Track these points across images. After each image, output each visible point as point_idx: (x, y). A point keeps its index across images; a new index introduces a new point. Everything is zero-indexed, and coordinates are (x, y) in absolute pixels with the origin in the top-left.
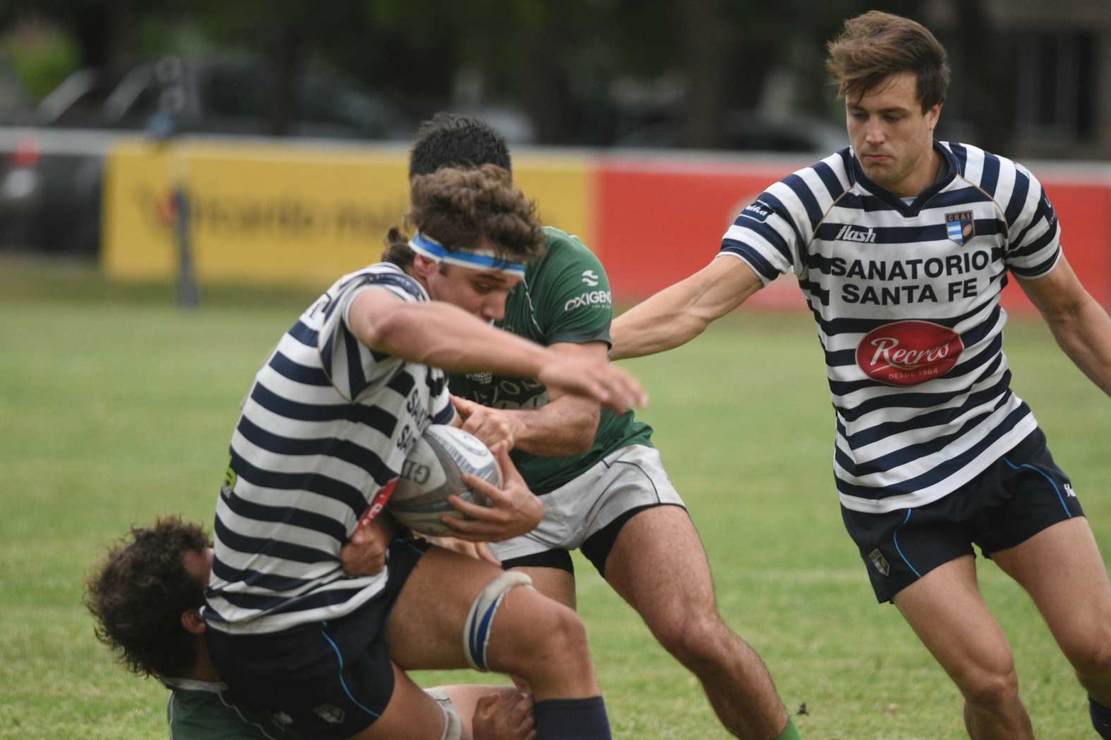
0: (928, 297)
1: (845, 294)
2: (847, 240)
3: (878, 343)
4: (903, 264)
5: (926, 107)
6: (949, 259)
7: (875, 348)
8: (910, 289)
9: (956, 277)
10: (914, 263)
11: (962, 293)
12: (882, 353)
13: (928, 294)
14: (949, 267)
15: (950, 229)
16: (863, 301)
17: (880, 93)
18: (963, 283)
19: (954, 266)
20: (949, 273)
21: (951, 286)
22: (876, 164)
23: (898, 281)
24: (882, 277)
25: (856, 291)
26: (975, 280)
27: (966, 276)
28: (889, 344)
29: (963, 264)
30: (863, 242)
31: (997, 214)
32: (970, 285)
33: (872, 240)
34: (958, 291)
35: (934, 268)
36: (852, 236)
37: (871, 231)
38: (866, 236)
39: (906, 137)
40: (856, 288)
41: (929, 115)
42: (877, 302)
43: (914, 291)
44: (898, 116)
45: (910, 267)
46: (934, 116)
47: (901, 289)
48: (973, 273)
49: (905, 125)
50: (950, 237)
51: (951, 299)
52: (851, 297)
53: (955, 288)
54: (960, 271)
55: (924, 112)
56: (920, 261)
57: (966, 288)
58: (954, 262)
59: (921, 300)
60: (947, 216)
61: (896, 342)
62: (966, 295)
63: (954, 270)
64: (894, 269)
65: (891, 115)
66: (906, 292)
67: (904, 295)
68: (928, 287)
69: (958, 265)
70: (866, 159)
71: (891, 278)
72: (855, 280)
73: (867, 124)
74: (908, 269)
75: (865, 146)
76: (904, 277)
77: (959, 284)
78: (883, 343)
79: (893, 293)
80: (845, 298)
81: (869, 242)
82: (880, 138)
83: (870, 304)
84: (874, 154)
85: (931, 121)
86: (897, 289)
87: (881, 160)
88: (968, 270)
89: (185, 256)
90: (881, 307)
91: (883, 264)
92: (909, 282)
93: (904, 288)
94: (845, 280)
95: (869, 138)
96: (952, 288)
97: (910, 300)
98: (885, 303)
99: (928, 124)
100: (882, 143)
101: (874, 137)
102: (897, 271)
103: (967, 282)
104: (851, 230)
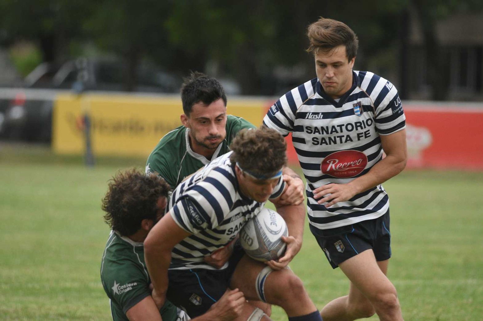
0: (349, 140)
1: (313, 142)
2: (310, 119)
3: (330, 162)
4: (336, 127)
5: (350, 60)
6: (356, 123)
7: (329, 164)
8: (341, 137)
9: (360, 130)
10: (341, 126)
11: (364, 137)
12: (332, 166)
13: (348, 139)
14: (357, 127)
15: (355, 110)
16: (321, 144)
17: (331, 56)
18: (364, 133)
19: (359, 126)
20: (357, 129)
21: (358, 134)
22: (329, 86)
23: (335, 134)
24: (327, 133)
25: (317, 140)
26: (369, 131)
27: (364, 130)
28: (334, 162)
29: (363, 125)
30: (317, 119)
31: (370, 103)
32: (367, 133)
33: (321, 118)
34: (362, 136)
35: (350, 127)
36: (312, 117)
37: (320, 114)
38: (318, 116)
39: (342, 73)
40: (317, 139)
41: (351, 62)
42: (327, 144)
43: (342, 138)
44: (339, 65)
45: (339, 128)
46: (352, 62)
47: (336, 137)
48: (368, 128)
49: (342, 69)
50: (356, 114)
51: (359, 140)
52: (316, 143)
53: (360, 135)
54: (362, 128)
55: (349, 62)
56: (343, 125)
57: (366, 134)
58: (358, 124)
59: (346, 142)
60: (354, 105)
61: (337, 161)
62: (366, 137)
63: (359, 128)
64: (332, 129)
65: (336, 65)
66: (339, 138)
67: (338, 140)
68: (348, 136)
69: (360, 126)
70: (325, 84)
71: (331, 133)
72: (317, 135)
73: (326, 69)
74: (338, 129)
75: (325, 78)
76: (337, 132)
77: (362, 133)
78: (332, 162)
79: (333, 139)
80: (313, 143)
81: (320, 119)
82: (332, 75)
83: (324, 145)
84: (329, 81)
85: (352, 65)
86: (335, 137)
87: (332, 84)
88: (365, 127)
89: (88, 144)
90: (329, 145)
91: (327, 127)
92: (340, 134)
93: (338, 137)
94: (313, 135)
95: (327, 75)
96: (359, 135)
97: (341, 142)
98: (330, 144)
99: (350, 66)
100: (333, 77)
101: (330, 75)
102: (334, 130)
103: (365, 132)
104: (311, 115)
